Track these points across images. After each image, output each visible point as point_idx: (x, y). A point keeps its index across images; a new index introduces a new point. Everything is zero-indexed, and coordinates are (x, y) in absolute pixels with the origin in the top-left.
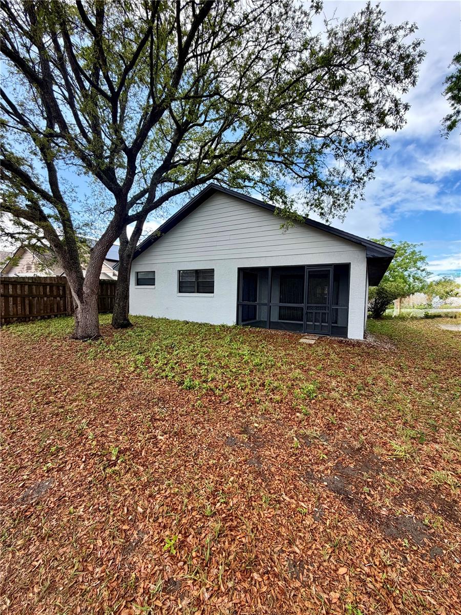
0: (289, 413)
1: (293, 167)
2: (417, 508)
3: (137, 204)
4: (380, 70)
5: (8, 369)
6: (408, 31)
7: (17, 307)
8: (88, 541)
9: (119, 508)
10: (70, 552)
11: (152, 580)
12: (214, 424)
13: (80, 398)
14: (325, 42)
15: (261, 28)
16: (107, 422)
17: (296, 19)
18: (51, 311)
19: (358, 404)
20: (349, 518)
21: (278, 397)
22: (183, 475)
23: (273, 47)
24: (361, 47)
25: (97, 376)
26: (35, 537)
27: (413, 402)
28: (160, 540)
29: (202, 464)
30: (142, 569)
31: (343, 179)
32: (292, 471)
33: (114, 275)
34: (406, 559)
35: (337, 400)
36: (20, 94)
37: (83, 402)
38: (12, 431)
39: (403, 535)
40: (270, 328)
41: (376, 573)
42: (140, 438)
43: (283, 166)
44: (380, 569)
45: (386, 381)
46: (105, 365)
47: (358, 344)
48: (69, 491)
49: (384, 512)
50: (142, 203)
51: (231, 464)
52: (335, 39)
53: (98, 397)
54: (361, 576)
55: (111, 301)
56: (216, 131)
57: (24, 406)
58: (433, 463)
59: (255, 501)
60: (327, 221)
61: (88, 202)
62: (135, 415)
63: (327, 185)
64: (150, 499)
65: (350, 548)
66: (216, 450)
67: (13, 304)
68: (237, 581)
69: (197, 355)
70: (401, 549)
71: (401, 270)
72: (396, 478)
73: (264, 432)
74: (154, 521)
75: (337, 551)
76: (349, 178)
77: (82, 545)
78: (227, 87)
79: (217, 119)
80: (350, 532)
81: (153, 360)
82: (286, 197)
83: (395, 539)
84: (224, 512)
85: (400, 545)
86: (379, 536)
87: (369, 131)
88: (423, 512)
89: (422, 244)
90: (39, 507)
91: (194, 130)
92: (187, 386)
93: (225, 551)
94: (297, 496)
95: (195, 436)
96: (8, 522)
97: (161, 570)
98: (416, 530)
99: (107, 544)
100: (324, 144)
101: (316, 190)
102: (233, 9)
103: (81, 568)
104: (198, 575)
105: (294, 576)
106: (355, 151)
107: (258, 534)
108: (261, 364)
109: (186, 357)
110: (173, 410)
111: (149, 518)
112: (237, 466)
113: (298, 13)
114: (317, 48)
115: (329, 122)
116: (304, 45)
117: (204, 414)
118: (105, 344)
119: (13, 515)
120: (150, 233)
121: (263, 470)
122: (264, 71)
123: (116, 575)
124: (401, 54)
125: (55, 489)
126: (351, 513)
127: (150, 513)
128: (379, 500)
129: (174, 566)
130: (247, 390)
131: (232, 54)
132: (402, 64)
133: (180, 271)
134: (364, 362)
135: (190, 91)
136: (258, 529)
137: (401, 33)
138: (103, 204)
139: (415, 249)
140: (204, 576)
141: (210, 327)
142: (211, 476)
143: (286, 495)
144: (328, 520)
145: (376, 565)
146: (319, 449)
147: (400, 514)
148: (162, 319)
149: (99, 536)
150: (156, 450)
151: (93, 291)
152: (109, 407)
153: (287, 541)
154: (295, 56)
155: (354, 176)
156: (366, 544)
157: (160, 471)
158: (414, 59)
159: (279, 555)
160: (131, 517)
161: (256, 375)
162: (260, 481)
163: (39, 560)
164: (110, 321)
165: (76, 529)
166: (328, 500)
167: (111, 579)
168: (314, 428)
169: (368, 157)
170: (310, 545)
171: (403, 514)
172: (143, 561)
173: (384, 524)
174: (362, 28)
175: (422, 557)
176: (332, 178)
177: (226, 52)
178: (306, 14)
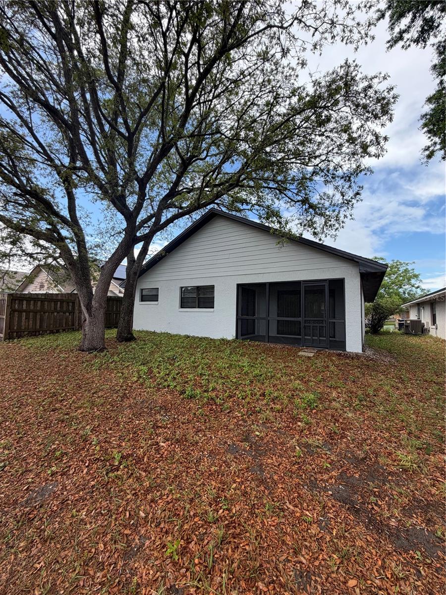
0: (290, 422)
1: (287, 192)
2: (428, 520)
3: (144, 227)
4: (360, 110)
5: (18, 378)
6: (381, 79)
7: (29, 321)
8: (90, 545)
9: (121, 512)
10: (72, 555)
11: (154, 587)
12: (215, 432)
13: (85, 405)
14: (311, 90)
15: (255, 81)
16: (110, 429)
17: (285, 74)
18: (59, 325)
19: (360, 415)
20: (357, 528)
21: (278, 407)
22: (185, 481)
23: (266, 95)
24: (342, 92)
25: (101, 386)
26: (38, 539)
27: (416, 413)
28: (162, 545)
29: (203, 470)
30: (144, 574)
31: (333, 202)
32: (295, 479)
33: (120, 292)
34: (420, 572)
35: (339, 410)
36: (48, 138)
37: (88, 410)
38: (19, 436)
39: (416, 547)
40: (268, 342)
41: (388, 585)
42: (142, 445)
43: (278, 192)
44: (392, 582)
45: (387, 392)
46: (109, 375)
47: (357, 356)
48: (72, 495)
49: (393, 522)
50: (149, 227)
51: (233, 472)
52: (320, 87)
53: (102, 405)
54: (373, 589)
55: (116, 317)
56: (217, 163)
57: (31, 413)
58: (442, 474)
59: (258, 509)
60: (320, 240)
61: (100, 226)
62: (137, 422)
63: (318, 208)
64: (152, 504)
65: (359, 560)
66: (217, 457)
67: (26, 319)
68: (241, 590)
69: (198, 366)
70: (414, 562)
71: (395, 288)
72: (404, 489)
73: (265, 441)
74: (156, 526)
75: (345, 562)
76: (338, 200)
77: (83, 549)
78: (226, 128)
79: (218, 154)
80: (358, 543)
81: (155, 370)
82: (281, 218)
83: (406, 552)
84: (227, 519)
85: (413, 558)
86: (390, 548)
87: (355, 161)
88: (435, 524)
89: (414, 263)
90: (42, 510)
91: (197, 163)
92: (188, 395)
93: (228, 559)
94: (301, 504)
95: (197, 443)
96: (12, 524)
97: (162, 577)
98: (428, 542)
99: (109, 548)
100: (314, 172)
101: (308, 212)
102: (231, 67)
103: (82, 572)
104: (200, 583)
105: (302, 587)
106: (342, 178)
107: (262, 542)
108: (261, 375)
109: (188, 368)
110: (174, 418)
111: (151, 523)
112: (239, 473)
113: (286, 69)
114: (304, 95)
115: (317, 153)
116: (292, 93)
117: (205, 423)
118: (109, 355)
119: (17, 517)
120: (155, 253)
121: (265, 478)
122: (258, 114)
123: (117, 580)
124: (377, 97)
125: (58, 492)
126: (359, 523)
127: (151, 518)
128: (387, 510)
129: (176, 573)
130: (248, 400)
131: (231, 102)
132: (379, 104)
133: (182, 288)
134: (364, 374)
135: (194, 132)
136: (261, 537)
137: (376, 81)
138: (113, 228)
139: (408, 267)
140: (207, 583)
141: (210, 341)
142: (213, 483)
143: (290, 503)
144: (335, 530)
145: (388, 578)
146: (322, 458)
147: (410, 525)
148: (164, 333)
149: (101, 540)
150: (158, 456)
151: (101, 305)
152: (113, 414)
153: (293, 550)
154: (285, 101)
155: (343, 199)
156: (376, 556)
157: (162, 476)
158: (389, 100)
159: (285, 565)
160: (132, 522)
161: (256, 385)
162: (263, 488)
163: (40, 563)
164: (115, 335)
165: (78, 533)
166: (334, 509)
167: (112, 585)
168: (317, 437)
169: (354, 182)
170: (317, 555)
171: (414, 525)
172: (145, 567)
173: (394, 535)
174: (342, 78)
175: (437, 571)
176: (323, 201)
177: (225, 101)
178: (293, 69)
